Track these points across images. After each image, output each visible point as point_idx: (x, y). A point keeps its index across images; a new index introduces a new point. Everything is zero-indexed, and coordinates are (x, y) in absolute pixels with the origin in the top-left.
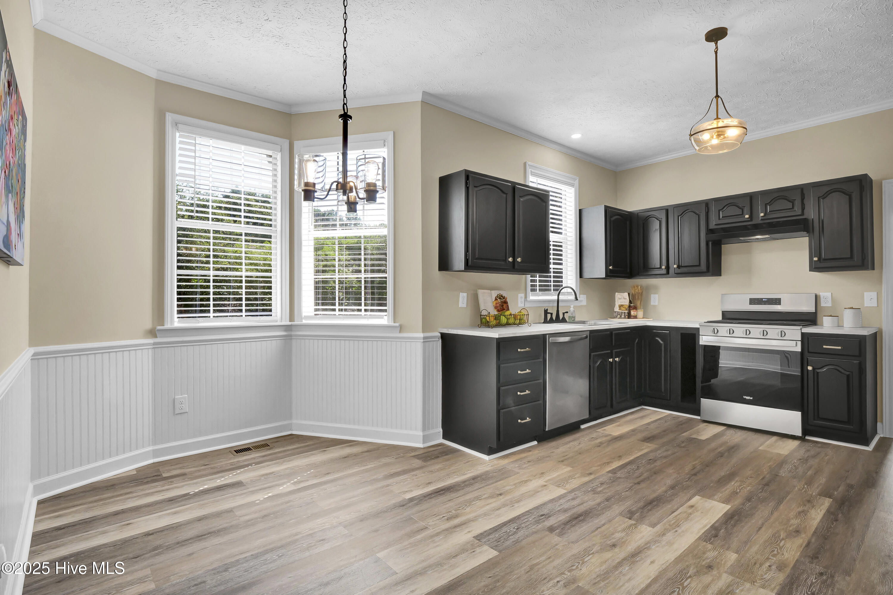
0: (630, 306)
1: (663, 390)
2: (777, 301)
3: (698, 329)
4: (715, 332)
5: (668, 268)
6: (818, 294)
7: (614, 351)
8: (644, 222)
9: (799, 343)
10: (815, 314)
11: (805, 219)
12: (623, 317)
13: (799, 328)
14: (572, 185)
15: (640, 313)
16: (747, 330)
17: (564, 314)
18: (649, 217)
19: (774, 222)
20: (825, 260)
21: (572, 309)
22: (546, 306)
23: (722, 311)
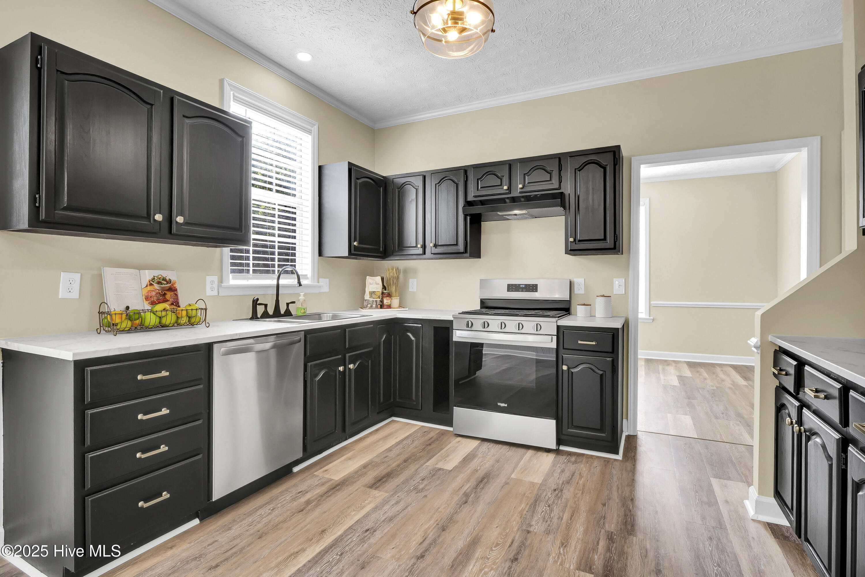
0: (383, 293)
1: (414, 398)
2: (533, 288)
3: (451, 322)
4: (469, 326)
5: (424, 247)
6: (572, 280)
7: (348, 355)
8: (399, 190)
9: (555, 338)
10: (569, 302)
11: (562, 192)
12: (375, 306)
13: (554, 320)
14: (309, 132)
15: (395, 301)
16: (503, 323)
17: (288, 304)
18: (404, 184)
19: (532, 195)
20: (580, 241)
21: (302, 298)
22: (256, 294)
23: (481, 299)
